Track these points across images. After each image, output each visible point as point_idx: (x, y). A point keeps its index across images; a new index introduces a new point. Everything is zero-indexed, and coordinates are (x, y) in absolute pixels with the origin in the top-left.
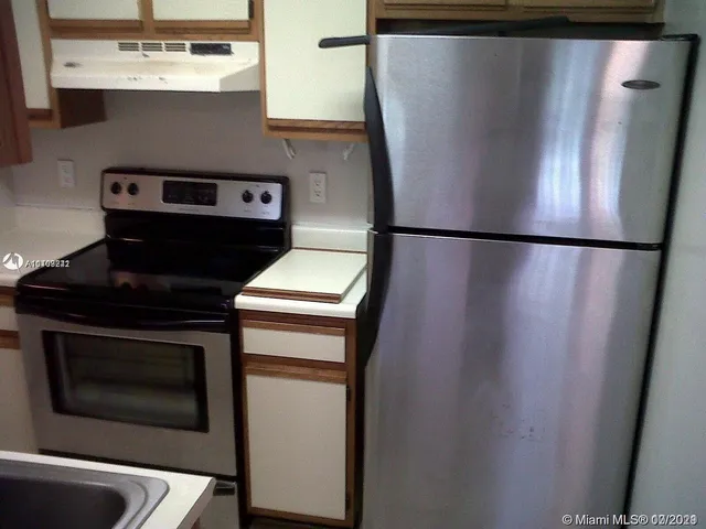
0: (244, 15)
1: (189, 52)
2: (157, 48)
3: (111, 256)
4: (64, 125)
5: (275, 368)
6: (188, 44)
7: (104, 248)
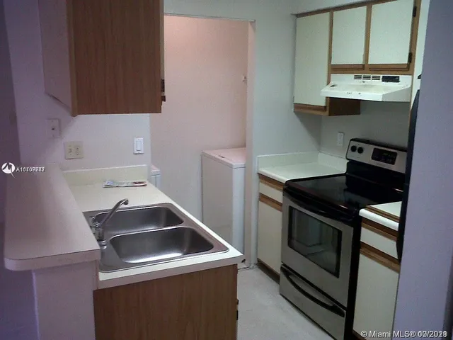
0: (406, 61)
1: (381, 80)
2: (368, 78)
3: (347, 183)
4: (330, 114)
5: (372, 254)
6: (381, 76)
7: (344, 178)
